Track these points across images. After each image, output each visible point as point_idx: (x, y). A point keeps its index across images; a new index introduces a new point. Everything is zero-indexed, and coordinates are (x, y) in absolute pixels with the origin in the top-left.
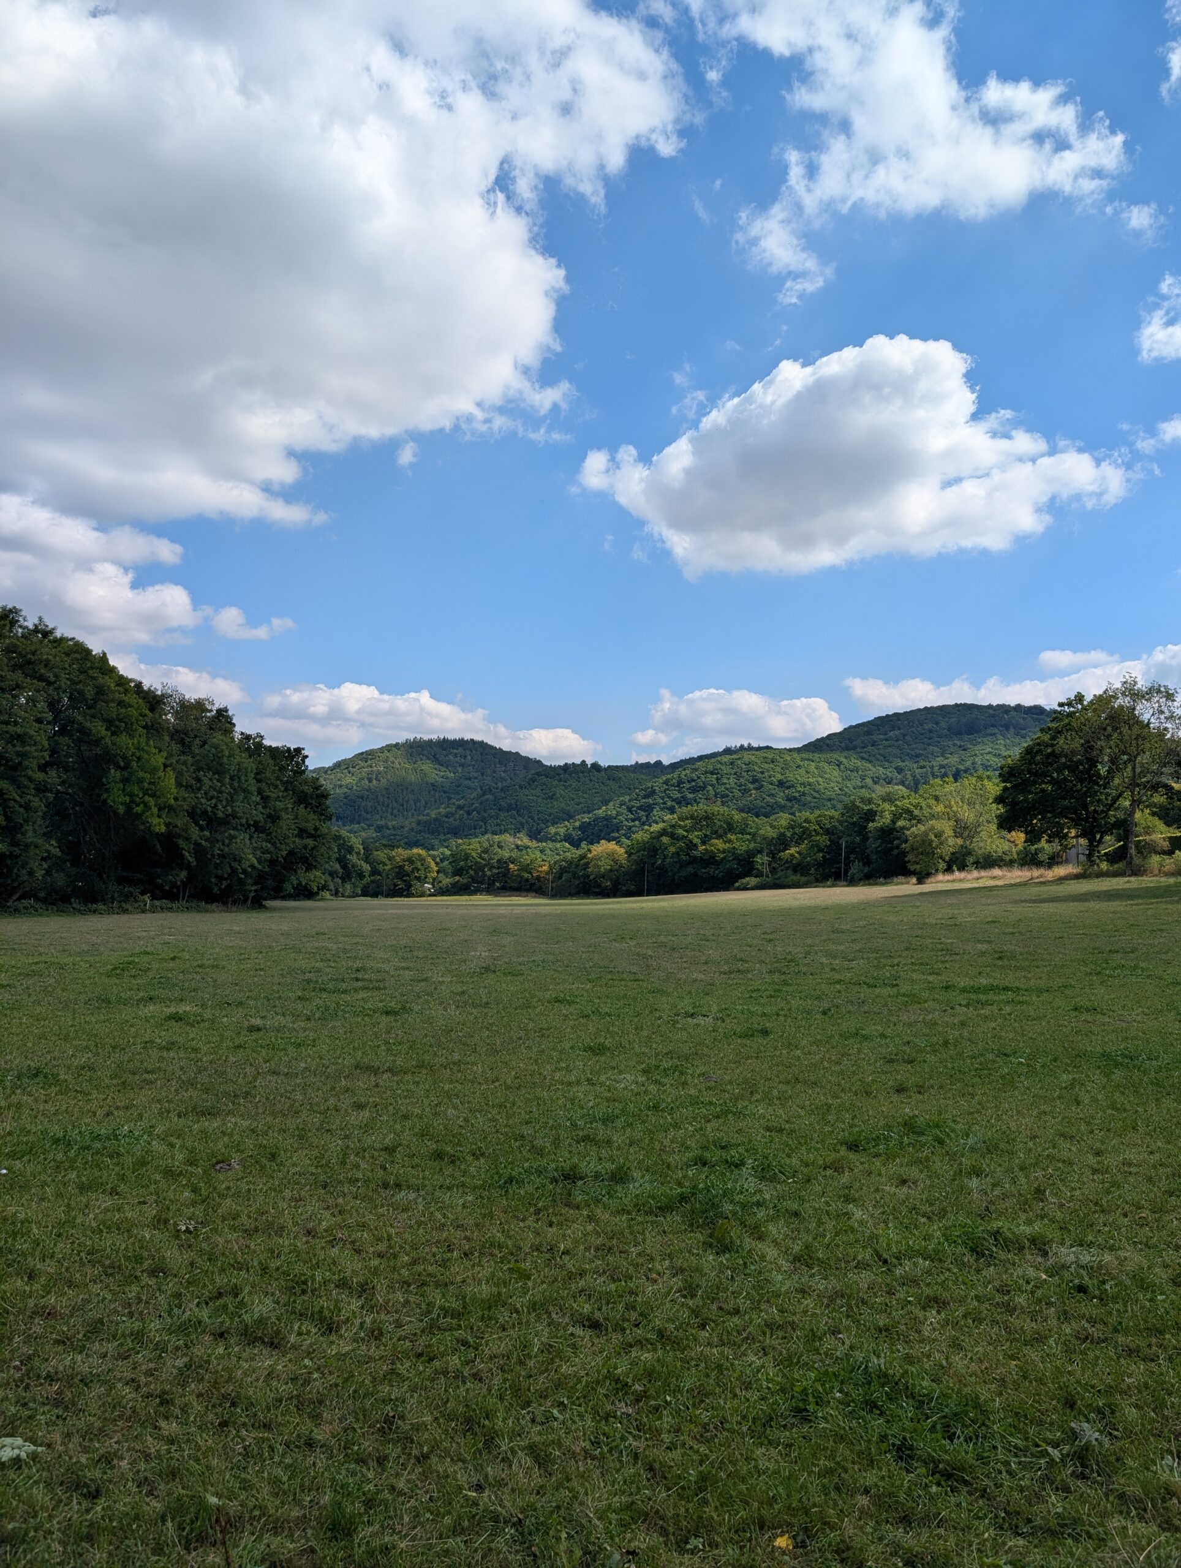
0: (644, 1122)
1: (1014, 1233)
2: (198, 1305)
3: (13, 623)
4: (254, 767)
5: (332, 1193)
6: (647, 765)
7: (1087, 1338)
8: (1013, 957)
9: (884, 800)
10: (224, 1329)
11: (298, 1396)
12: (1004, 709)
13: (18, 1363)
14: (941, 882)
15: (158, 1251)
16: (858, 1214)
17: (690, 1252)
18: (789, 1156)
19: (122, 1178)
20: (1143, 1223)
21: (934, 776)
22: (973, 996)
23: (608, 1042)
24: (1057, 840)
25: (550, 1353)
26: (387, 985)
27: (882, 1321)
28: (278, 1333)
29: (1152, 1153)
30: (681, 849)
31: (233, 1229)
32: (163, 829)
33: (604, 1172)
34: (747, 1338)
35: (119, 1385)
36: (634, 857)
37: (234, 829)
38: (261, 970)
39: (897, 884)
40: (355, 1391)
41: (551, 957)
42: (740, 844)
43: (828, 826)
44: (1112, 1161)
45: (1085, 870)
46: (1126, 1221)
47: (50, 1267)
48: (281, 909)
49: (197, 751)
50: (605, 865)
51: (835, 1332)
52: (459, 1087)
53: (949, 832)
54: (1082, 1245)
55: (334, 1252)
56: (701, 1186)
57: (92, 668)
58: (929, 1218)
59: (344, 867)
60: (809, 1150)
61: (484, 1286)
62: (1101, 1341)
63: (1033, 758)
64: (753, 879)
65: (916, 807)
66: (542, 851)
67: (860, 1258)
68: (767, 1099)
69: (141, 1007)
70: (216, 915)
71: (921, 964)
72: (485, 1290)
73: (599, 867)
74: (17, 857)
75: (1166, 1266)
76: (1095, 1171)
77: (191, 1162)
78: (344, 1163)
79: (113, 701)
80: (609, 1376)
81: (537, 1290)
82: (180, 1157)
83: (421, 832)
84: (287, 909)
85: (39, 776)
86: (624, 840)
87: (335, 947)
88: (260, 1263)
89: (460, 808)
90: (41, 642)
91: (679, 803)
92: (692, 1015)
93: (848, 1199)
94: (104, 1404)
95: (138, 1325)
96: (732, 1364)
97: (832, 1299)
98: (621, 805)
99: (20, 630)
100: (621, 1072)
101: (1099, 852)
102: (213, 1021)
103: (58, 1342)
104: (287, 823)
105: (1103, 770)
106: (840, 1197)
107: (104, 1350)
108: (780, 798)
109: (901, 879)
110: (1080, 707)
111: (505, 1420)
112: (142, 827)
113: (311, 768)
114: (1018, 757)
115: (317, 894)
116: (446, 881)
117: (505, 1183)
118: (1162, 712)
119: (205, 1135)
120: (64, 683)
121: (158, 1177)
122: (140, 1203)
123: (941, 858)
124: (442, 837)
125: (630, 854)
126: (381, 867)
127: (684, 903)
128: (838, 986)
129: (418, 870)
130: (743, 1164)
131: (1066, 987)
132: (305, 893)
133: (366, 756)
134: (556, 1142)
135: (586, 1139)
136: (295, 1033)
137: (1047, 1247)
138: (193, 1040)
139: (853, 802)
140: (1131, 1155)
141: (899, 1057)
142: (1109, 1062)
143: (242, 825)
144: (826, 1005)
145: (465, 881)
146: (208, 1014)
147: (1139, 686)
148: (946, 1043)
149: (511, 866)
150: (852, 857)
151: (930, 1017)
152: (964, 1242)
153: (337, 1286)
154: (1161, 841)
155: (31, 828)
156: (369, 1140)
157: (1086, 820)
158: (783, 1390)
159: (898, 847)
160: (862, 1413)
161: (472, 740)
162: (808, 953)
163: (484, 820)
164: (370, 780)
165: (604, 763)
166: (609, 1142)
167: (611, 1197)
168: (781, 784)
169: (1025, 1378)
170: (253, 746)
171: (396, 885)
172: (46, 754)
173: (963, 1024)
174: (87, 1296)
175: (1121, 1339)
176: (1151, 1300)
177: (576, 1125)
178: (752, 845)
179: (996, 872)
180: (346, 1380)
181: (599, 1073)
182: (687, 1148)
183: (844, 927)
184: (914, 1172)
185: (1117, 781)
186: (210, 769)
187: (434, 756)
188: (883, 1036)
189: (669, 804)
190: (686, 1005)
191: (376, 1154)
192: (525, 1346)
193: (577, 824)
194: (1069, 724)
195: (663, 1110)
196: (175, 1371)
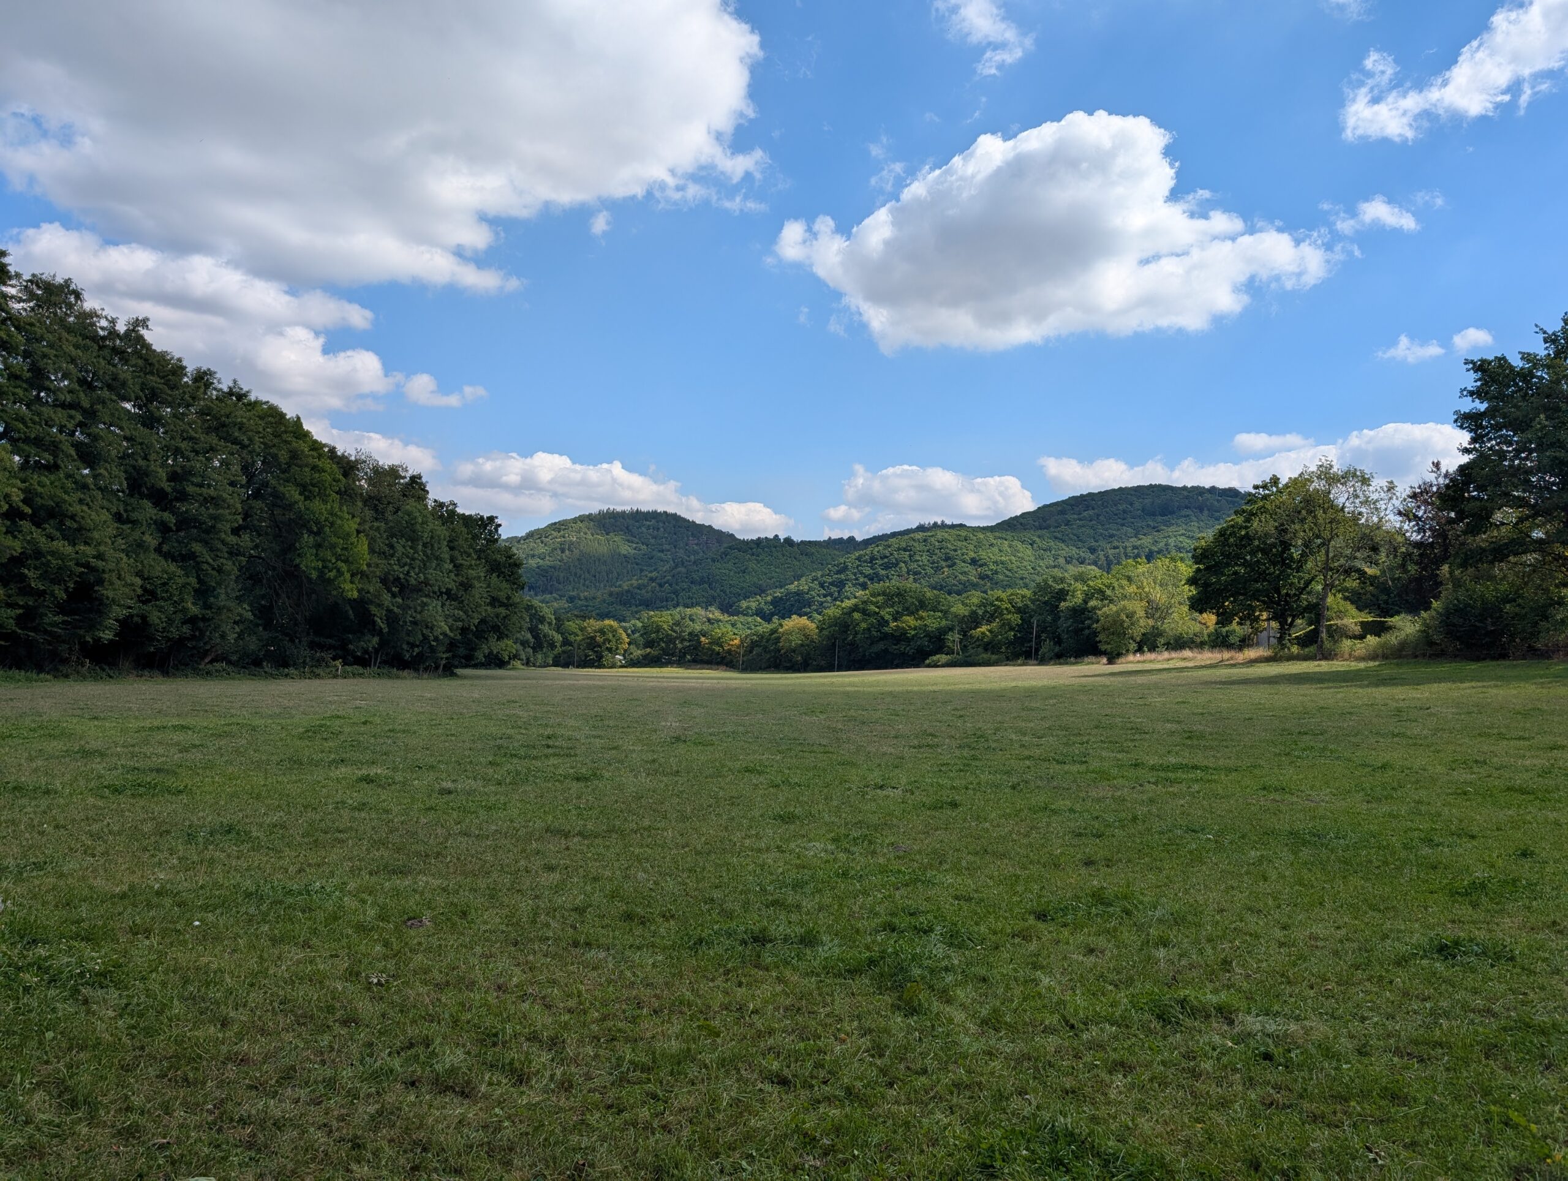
0: (833, 888)
1: (1200, 1001)
2: (390, 1054)
3: (208, 385)
4: (447, 534)
5: (522, 951)
6: (840, 541)
7: (1272, 1104)
8: (1202, 736)
9: (1076, 580)
10: (415, 1078)
11: (489, 1143)
12: (1198, 491)
13: (210, 1106)
14: (1132, 662)
15: (350, 1002)
16: (1046, 981)
17: (878, 1013)
18: (977, 924)
19: (314, 932)
20: (1329, 995)
21: (1127, 557)
22: (1162, 774)
23: (798, 811)
24: (1248, 623)
25: (738, 1106)
26: (578, 752)
27: (1068, 1083)
28: (468, 1082)
29: (1338, 928)
30: (872, 625)
31: (425, 983)
32: (355, 594)
33: (793, 935)
34: (934, 1097)
35: (312, 1130)
36: (825, 632)
37: (427, 596)
38: (453, 735)
39: (1088, 664)
40: (546, 1140)
41: (741, 729)
42: (933, 621)
43: (1020, 605)
44: (1299, 935)
45: (1276, 654)
46: (1312, 993)
47: (242, 1015)
48: (471, 678)
49: (390, 518)
50: (796, 640)
51: (1022, 1093)
52: (649, 851)
53: (1141, 613)
54: (1268, 1015)
55: (526, 1006)
56: (890, 950)
57: (286, 432)
58: (1116, 986)
59: (536, 636)
60: (997, 919)
61: (673, 1043)
62: (1285, 1107)
63: (1227, 540)
64: (944, 656)
65: (1108, 587)
66: (733, 625)
67: (1047, 1023)
68: (956, 869)
69: (333, 768)
70: (408, 682)
71: (1110, 742)
72: (674, 1046)
73: (790, 641)
74: (209, 620)
75: (1351, 1037)
76: (1281, 945)
77: (382, 917)
78: (534, 922)
79: (306, 466)
80: (797, 1130)
81: (727, 1046)
82: (372, 912)
83: (613, 603)
84: (478, 677)
85: (232, 539)
86: (815, 615)
87: (526, 714)
88: (451, 1015)
89: (652, 580)
90: (235, 405)
91: (871, 579)
92: (881, 787)
93: (1035, 967)
94: (296, 1147)
95: (329, 1073)
96: (919, 1122)
97: (1019, 1062)
98: (813, 580)
99: (215, 393)
100: (810, 841)
101: (1290, 635)
102: (404, 784)
103: (251, 1087)
104: (479, 591)
105: (1296, 555)
106: (1028, 964)
107: (297, 1096)
108: (973, 574)
109: (1092, 659)
110: (1274, 489)
111: (693, 1169)
112: (334, 593)
113: (503, 537)
114: (1211, 539)
115: (508, 663)
116: (638, 653)
117: (695, 944)
118: (1357, 497)
119: (397, 893)
120: (257, 447)
121: (350, 931)
122: (332, 956)
123: (1132, 638)
124: (634, 609)
125: (821, 629)
126: (572, 638)
127: (874, 678)
128: (1027, 762)
129: (610, 641)
130: (931, 930)
131: (1255, 767)
132: (497, 662)
133: (558, 527)
134: (746, 906)
135: (775, 903)
136: (486, 797)
137: (1233, 1016)
138: (384, 801)
139: (1045, 581)
140: (1318, 929)
141: (1088, 831)
142: (1297, 841)
143: (434, 593)
144: (1014, 780)
145: (656, 653)
146: (399, 777)
147: (1335, 469)
148: (1135, 819)
149: (703, 639)
150: (1044, 636)
151: (1119, 793)
152: (1151, 1009)
153: (528, 1039)
154: (1353, 626)
155: (223, 591)
156: (560, 900)
157: (1278, 604)
158: (970, 1147)
159: (1089, 627)
160: (1049, 1170)
161: (665, 512)
162: (997, 729)
163: (676, 593)
164: (563, 551)
165: (797, 538)
166: (798, 907)
167: (800, 959)
168: (974, 562)
169: (1210, 1140)
170: (447, 514)
171: (587, 656)
172: (239, 518)
173: (1152, 801)
174: (279, 1044)
175: (1306, 1105)
176: (1336, 1069)
177: (766, 890)
178: (944, 623)
179: (1187, 653)
180: (536, 1129)
181: (788, 840)
182: (876, 914)
183: (1033, 705)
184: (1101, 942)
185: (1309, 565)
186: (402, 536)
187: (627, 528)
188: (1071, 810)
189: (862, 580)
190: (875, 777)
191: (566, 914)
192: (714, 1100)
193: (769, 598)
194: (1263, 507)
195: (852, 878)
196: (366, 1117)
